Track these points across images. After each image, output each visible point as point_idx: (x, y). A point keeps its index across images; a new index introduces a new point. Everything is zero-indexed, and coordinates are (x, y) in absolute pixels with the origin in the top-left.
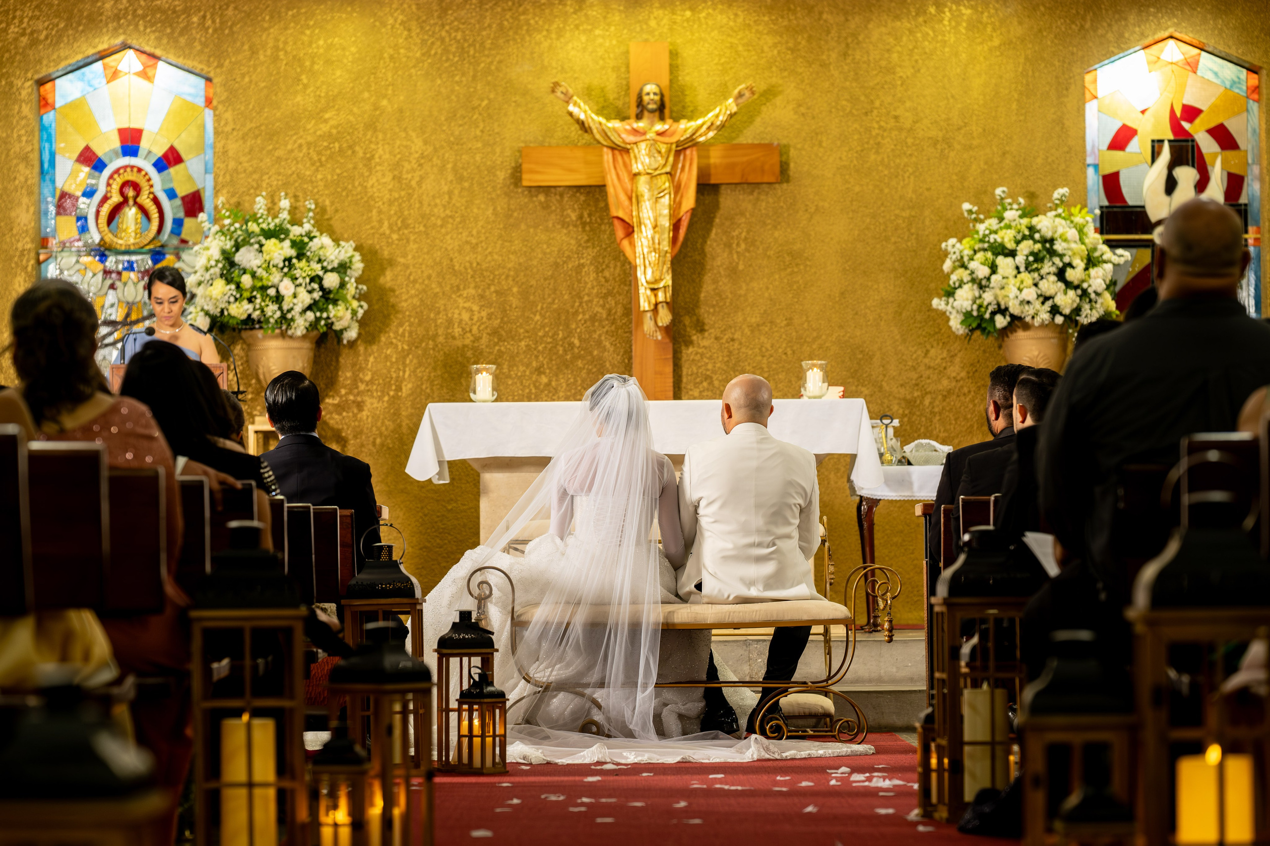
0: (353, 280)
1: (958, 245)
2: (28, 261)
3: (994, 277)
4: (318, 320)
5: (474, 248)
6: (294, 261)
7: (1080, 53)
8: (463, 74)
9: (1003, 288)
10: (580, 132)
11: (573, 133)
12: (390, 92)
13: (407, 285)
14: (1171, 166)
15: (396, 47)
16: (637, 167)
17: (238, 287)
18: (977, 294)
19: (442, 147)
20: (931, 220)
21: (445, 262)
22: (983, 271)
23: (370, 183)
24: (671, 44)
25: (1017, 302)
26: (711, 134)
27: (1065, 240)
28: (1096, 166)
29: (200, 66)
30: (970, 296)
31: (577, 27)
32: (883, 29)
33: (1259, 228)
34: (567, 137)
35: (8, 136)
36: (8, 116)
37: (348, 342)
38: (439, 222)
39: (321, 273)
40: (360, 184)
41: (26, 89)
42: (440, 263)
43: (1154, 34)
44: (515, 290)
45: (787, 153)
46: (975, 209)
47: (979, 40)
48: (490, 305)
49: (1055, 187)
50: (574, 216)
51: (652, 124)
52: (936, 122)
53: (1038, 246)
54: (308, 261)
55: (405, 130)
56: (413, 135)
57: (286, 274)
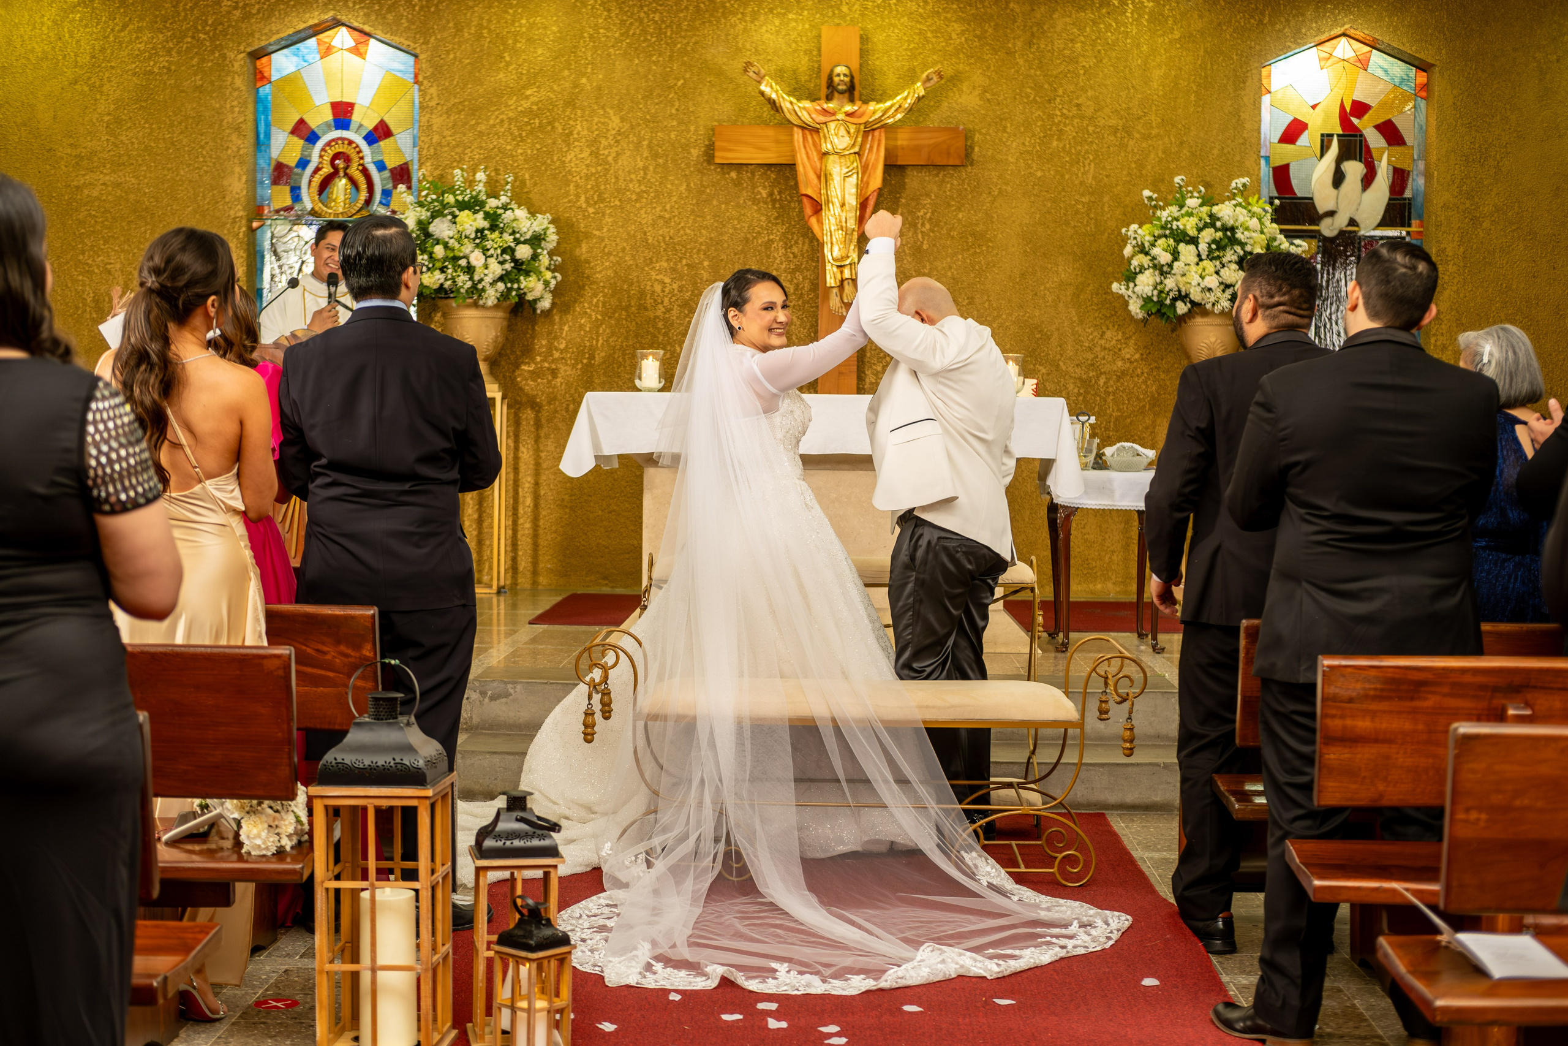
0: (545, 252)
1: (1140, 231)
2: (240, 228)
3: (1176, 264)
4: (510, 290)
5: (667, 222)
6: (486, 232)
7: (1258, 47)
8: (660, 55)
9: (1184, 275)
10: (772, 112)
11: (765, 115)
12: (589, 70)
13: (602, 257)
14: (1339, 160)
15: (596, 27)
16: (826, 147)
17: (431, 257)
18: (1158, 280)
19: (639, 125)
20: (1110, 206)
21: (639, 236)
22: (1165, 258)
23: (569, 158)
24: (862, 29)
25: (1199, 289)
26: (899, 116)
27: (1247, 229)
28: (1267, 158)
29: (407, 43)
30: (1151, 281)
31: (771, 10)
32: (1068, 20)
33: (1422, 221)
34: (760, 117)
35: (221, 107)
36: (221, 87)
37: (542, 311)
38: (634, 197)
39: (513, 245)
40: (559, 159)
41: (239, 61)
42: (634, 236)
43: (1331, 30)
44: (706, 263)
45: (972, 138)
46: (1155, 196)
47: (1160, 32)
48: (681, 278)
49: (1231, 178)
50: (764, 193)
51: (842, 107)
52: (1116, 111)
53: (1220, 234)
54: (501, 233)
55: (603, 108)
56: (611, 112)
57: (477, 245)
